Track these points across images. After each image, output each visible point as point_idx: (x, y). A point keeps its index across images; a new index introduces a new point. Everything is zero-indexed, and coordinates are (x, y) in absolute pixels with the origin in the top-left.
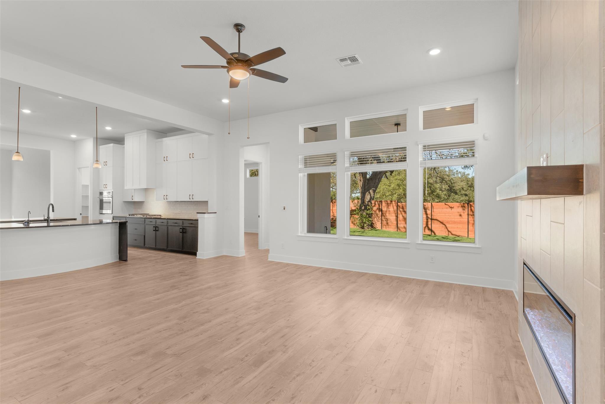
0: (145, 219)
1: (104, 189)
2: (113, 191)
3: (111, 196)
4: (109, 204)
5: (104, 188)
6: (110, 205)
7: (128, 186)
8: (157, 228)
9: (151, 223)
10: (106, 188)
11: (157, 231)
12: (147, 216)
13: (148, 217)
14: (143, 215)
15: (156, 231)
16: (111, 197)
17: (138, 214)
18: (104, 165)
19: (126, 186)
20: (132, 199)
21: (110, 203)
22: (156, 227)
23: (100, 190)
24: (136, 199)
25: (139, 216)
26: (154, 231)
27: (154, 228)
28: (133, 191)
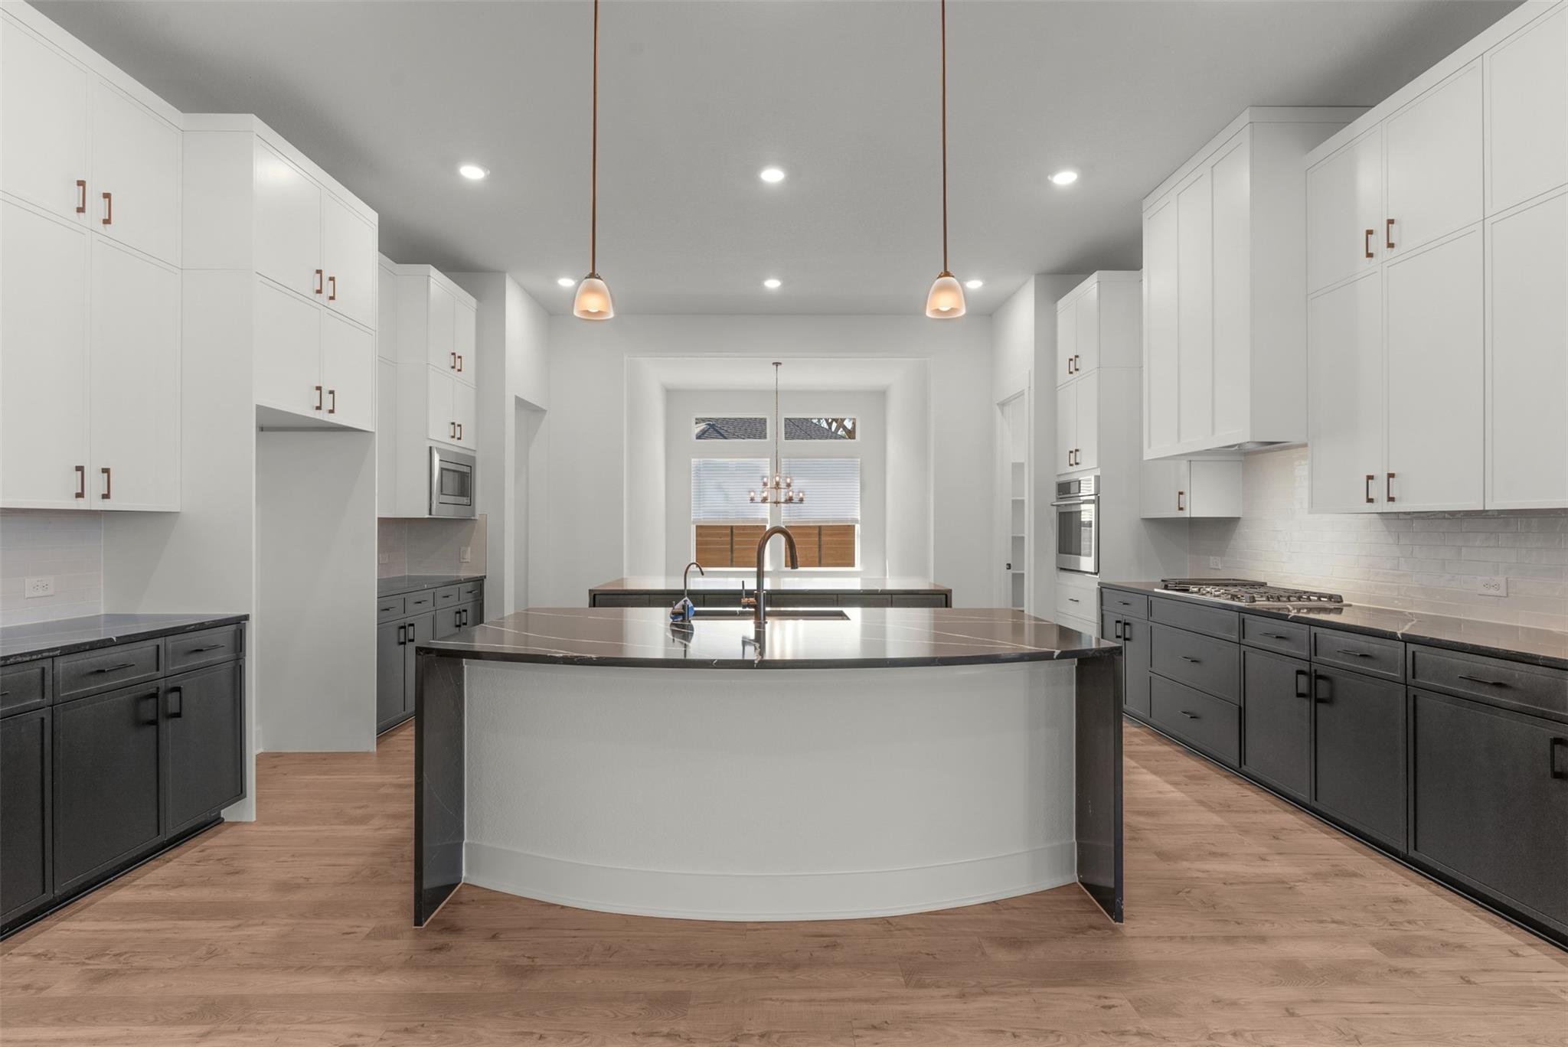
0: (1246, 616)
1: (1071, 469)
2: (1099, 474)
3: (1093, 497)
4: (1088, 529)
5: (1071, 465)
6: (1091, 531)
7: (1158, 445)
8: (1320, 682)
9: (1283, 647)
10: (1077, 464)
11: (1322, 701)
12: (1253, 600)
13: (1261, 603)
14: (1233, 590)
15: (1318, 701)
16: (1092, 502)
17: (1208, 585)
18: (1071, 373)
19: (1150, 447)
20: (1181, 509)
21: (1090, 526)
22: (1319, 677)
23: (1059, 475)
24: (1199, 507)
25: (1213, 596)
26: (1306, 702)
27: (1303, 679)
28: (1184, 465)
